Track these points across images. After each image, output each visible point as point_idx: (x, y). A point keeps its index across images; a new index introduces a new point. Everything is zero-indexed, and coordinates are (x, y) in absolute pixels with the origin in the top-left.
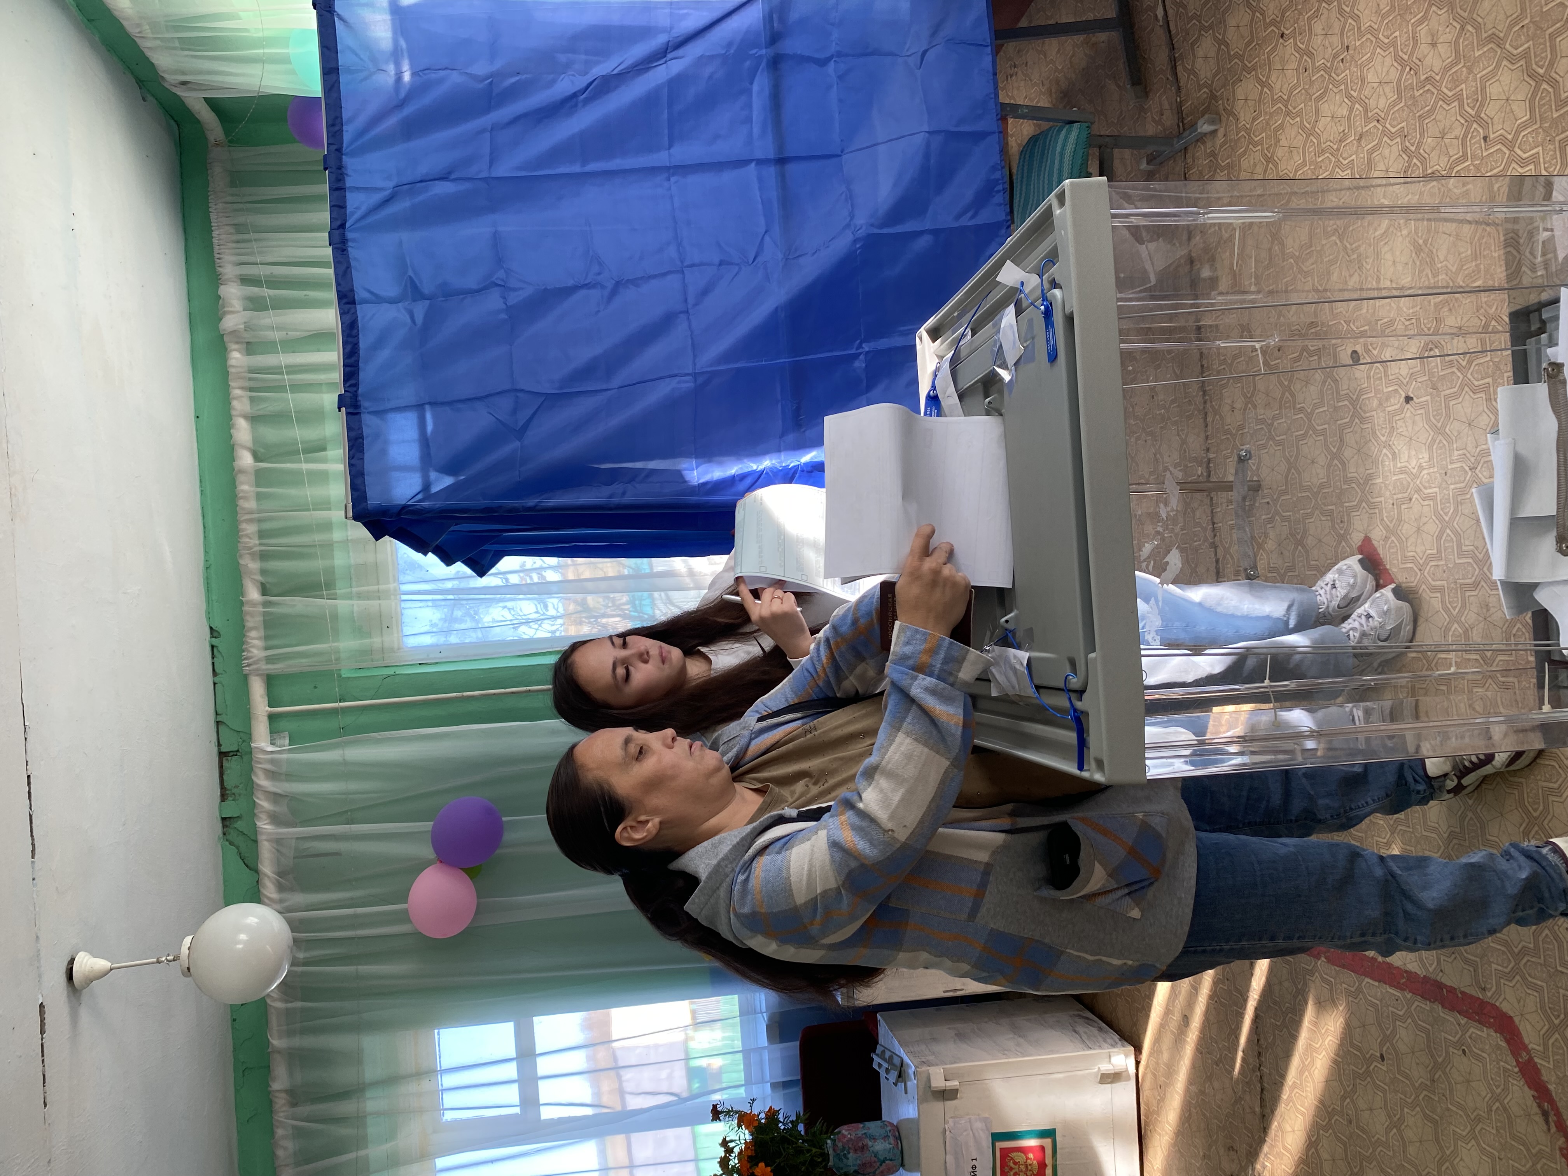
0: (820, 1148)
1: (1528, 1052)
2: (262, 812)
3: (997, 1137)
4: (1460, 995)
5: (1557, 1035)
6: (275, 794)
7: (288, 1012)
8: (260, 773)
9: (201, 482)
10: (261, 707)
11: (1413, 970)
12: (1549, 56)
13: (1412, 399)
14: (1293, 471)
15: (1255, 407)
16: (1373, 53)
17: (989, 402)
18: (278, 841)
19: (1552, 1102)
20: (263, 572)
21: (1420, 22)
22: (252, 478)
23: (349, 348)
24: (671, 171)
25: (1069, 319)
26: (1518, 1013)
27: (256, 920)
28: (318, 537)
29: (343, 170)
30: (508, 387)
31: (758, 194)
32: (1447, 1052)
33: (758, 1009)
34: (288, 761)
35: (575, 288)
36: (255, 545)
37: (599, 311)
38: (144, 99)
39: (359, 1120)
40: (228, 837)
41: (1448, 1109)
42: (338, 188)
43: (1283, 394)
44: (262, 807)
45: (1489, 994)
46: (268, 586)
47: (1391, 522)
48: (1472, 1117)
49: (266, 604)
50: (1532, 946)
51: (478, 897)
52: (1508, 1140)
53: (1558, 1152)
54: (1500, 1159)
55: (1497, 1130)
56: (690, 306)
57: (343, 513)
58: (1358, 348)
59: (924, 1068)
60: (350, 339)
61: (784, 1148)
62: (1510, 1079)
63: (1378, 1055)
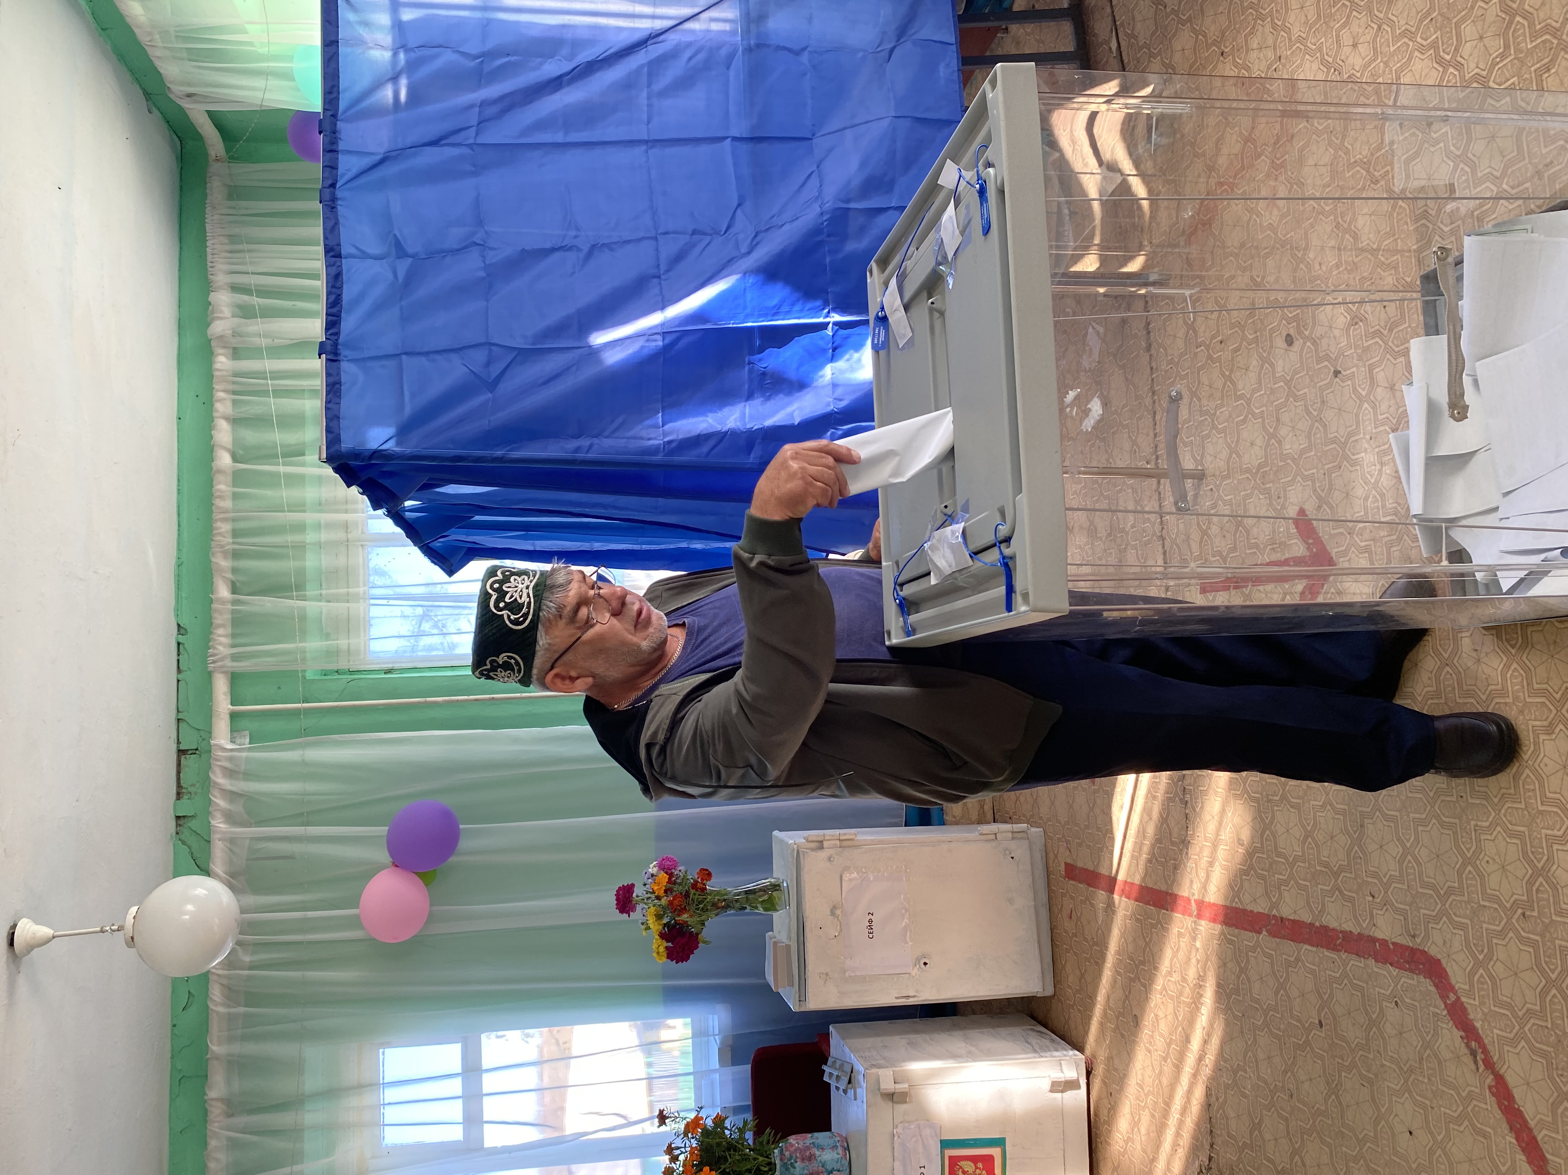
0: (767, 1157)
1: (1455, 993)
2: (216, 810)
3: (946, 1144)
4: (1391, 947)
5: (1481, 971)
6: (232, 792)
7: (231, 1018)
8: (218, 771)
9: (179, 481)
10: (223, 704)
11: (1348, 929)
12: (1455, 43)
13: (1340, 372)
14: (1234, 455)
15: (1199, 400)
16: (1303, 60)
17: (932, 303)
18: (232, 841)
19: (1479, 1039)
20: (234, 570)
21: (1344, 26)
22: (229, 479)
23: (333, 298)
24: (650, 144)
25: (1001, 192)
26: (1445, 955)
27: (205, 892)
28: (290, 538)
29: (337, 134)
30: (483, 340)
31: (732, 169)
32: (1381, 1008)
33: (711, 1032)
34: (248, 760)
35: (553, 250)
36: (229, 544)
37: (574, 273)
38: (150, 112)
39: (296, 1132)
40: (183, 837)
41: (1383, 1066)
42: (331, 150)
43: (1225, 384)
44: (218, 805)
45: (1418, 940)
46: (238, 584)
47: (1323, 491)
48: (1405, 1069)
49: (235, 602)
50: (1456, 885)
51: (431, 905)
52: (1440, 1086)
53: (1487, 1091)
54: (1432, 1108)
55: (1429, 1079)
56: (662, 272)
57: (317, 457)
58: (1292, 332)
59: (874, 1071)
60: (334, 290)
61: (730, 1155)
62: (1439, 1023)
63: (1317, 1022)
